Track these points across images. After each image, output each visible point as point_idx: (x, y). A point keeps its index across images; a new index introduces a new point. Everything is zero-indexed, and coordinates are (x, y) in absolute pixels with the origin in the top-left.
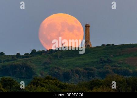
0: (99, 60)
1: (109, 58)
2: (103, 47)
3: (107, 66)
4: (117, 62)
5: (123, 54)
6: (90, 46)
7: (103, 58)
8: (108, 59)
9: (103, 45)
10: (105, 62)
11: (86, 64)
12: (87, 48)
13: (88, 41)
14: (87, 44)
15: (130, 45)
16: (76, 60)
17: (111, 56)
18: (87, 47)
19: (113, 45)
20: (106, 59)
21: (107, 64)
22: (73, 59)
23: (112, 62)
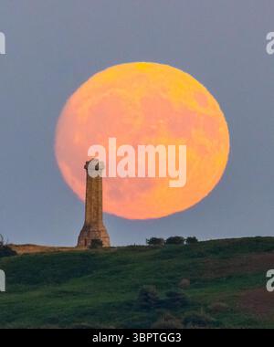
0: (134, 296)
1: (173, 290)
2: (155, 248)
3: (166, 320)
4: (205, 305)
5: (230, 277)
6: (105, 245)
7: (152, 288)
8: (169, 295)
9: (154, 241)
10: (160, 304)
11: (85, 314)
12: (93, 251)
13: (96, 223)
14: (93, 236)
15: (258, 240)
16: (49, 296)
17: (185, 281)
18: (90, 248)
19: (192, 240)
20: (162, 296)
21: (168, 314)
22: (37, 293)
23: (185, 304)
